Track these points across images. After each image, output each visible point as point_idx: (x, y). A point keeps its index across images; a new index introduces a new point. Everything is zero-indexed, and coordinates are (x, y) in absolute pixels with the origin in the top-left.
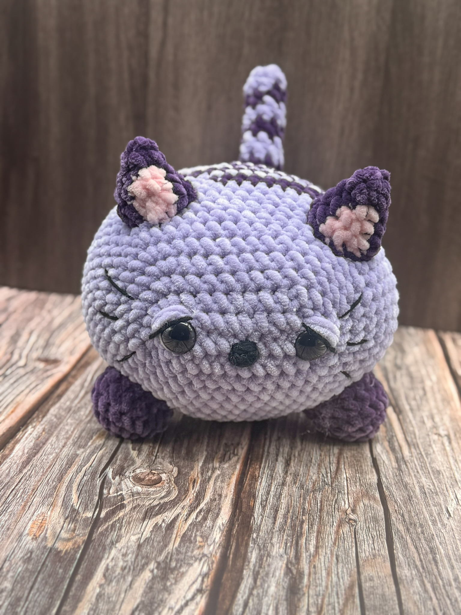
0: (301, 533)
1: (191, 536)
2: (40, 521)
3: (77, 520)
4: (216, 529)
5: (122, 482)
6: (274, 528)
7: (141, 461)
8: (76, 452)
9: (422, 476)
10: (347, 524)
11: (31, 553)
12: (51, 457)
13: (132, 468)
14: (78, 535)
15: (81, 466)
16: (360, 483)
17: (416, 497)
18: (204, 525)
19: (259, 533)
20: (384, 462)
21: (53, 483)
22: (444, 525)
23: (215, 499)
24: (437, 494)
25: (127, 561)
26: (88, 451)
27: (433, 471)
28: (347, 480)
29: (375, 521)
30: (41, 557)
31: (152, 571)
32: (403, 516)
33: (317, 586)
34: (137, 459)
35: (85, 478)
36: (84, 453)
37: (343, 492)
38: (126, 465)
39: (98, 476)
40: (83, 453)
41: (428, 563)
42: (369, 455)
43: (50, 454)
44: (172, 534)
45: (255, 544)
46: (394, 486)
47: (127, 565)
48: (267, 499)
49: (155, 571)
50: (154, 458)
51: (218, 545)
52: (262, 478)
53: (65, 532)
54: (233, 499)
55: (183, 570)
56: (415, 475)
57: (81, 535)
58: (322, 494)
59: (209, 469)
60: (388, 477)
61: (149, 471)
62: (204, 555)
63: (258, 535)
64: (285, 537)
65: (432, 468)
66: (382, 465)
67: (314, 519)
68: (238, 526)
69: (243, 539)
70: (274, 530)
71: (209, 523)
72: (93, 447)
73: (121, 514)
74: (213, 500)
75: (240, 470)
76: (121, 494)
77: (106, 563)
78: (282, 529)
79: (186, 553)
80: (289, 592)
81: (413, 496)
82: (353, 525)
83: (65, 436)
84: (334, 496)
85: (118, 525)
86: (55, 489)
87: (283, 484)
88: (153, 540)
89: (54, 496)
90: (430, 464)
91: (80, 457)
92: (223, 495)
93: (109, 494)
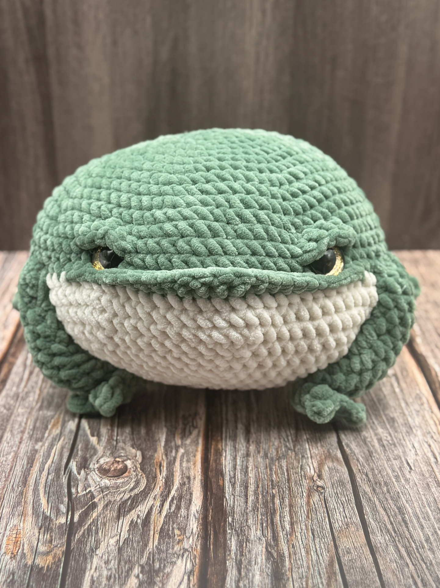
0: (274, 509)
1: (168, 530)
2: (14, 536)
3: (52, 529)
4: (192, 518)
5: (89, 477)
6: (247, 508)
7: (102, 448)
8: (34, 447)
9: (378, 426)
10: (316, 493)
11: (13, 574)
12: (10, 457)
13: (95, 458)
14: (57, 546)
15: (43, 464)
17: (376, 451)
18: (179, 515)
19: (233, 516)
21: (18, 488)
22: (407, 480)
23: (185, 483)
24: (395, 446)
25: (111, 569)
26: (46, 444)
27: (387, 419)
29: (342, 485)
30: (23, 578)
31: (138, 577)
32: (367, 475)
33: (299, 568)
34: (98, 447)
35: (50, 477)
36: (43, 448)
37: (306, 456)
38: (88, 456)
39: (63, 473)
40: (41, 447)
41: (399, 525)
43: (8, 454)
44: (150, 530)
45: (232, 529)
47: (111, 573)
48: (235, 474)
49: (141, 575)
50: (115, 443)
51: (196, 536)
52: (226, 451)
53: (42, 544)
54: (201, 480)
55: (167, 570)
56: (371, 427)
57: (59, 546)
58: (286, 462)
59: (172, 448)
61: (113, 460)
62: (185, 550)
63: (233, 519)
64: (260, 517)
65: (386, 416)
67: (283, 491)
68: (212, 512)
69: (220, 525)
70: (248, 511)
71: (183, 512)
72: (50, 438)
73: (95, 515)
74: (183, 484)
75: (203, 445)
76: (90, 491)
77: (91, 575)
78: (255, 509)
79: (167, 550)
80: (273, 579)
81: (374, 451)
82: (322, 493)
83: (19, 430)
84: (299, 462)
85: (94, 528)
86: (22, 495)
87: (248, 455)
88: (132, 541)
89: (23, 504)
91: (40, 452)
92: (192, 478)
93: (78, 492)
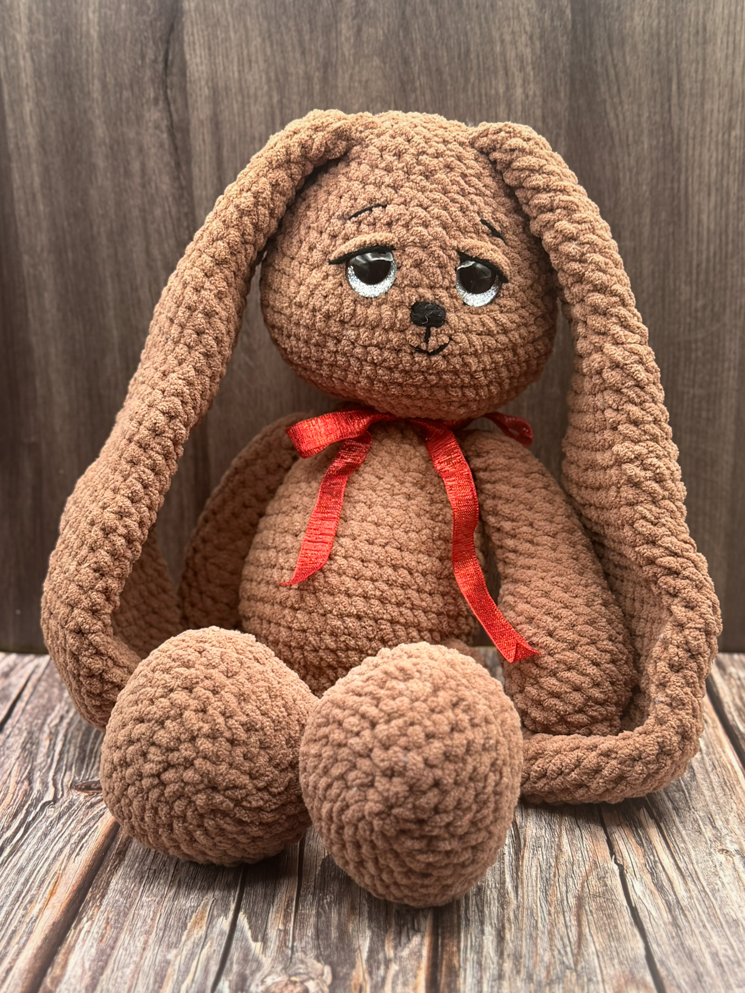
7: (270, 960)
8: (165, 956)
9: (712, 933)
12: (128, 971)
13: (258, 976)
15: (179, 983)
16: (619, 958)
20: (650, 913)
24: (739, 964)
26: (184, 953)
28: (598, 957)
34: (262, 958)
36: (179, 958)
37: (594, 979)
38: (248, 972)
40: (176, 956)
42: (625, 903)
43: (126, 966)
46: (671, 958)
50: (290, 952)
52: (465, 970)
56: (701, 933)
59: (379, 963)
60: (660, 942)
61: (286, 979)
65: (724, 915)
66: (648, 920)
72: (190, 944)
75: (429, 959)
83: (143, 929)
87: (500, 977)
90: (720, 909)
91: (174, 965)
